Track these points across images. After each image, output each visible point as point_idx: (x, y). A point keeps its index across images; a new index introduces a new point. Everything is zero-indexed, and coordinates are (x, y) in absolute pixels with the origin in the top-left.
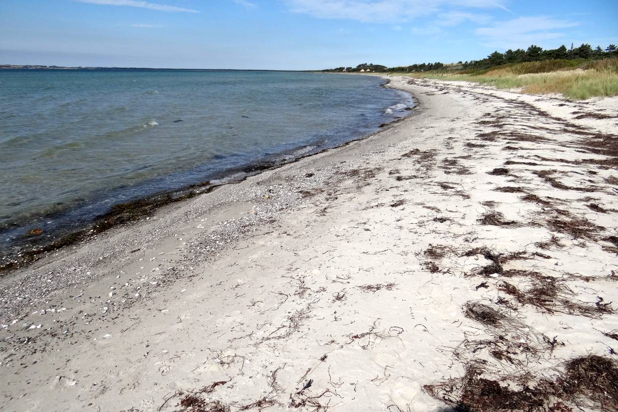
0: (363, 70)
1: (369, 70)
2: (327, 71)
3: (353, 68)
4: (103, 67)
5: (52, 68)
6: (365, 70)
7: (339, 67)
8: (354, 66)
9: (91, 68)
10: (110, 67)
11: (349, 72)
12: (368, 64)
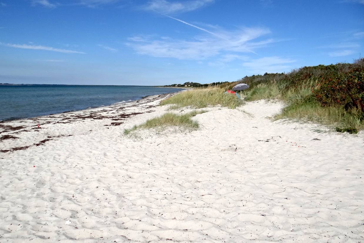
0: (186, 86)
1: (189, 86)
2: (167, 86)
3: (181, 84)
4: (37, 84)
5: (5, 85)
6: (187, 85)
7: (173, 84)
8: (182, 84)
9: (29, 84)
10: (41, 84)
11: (179, 87)
12: (190, 82)
